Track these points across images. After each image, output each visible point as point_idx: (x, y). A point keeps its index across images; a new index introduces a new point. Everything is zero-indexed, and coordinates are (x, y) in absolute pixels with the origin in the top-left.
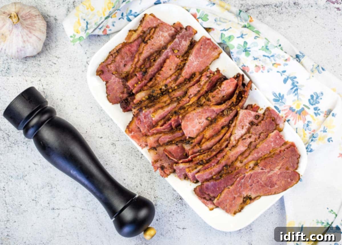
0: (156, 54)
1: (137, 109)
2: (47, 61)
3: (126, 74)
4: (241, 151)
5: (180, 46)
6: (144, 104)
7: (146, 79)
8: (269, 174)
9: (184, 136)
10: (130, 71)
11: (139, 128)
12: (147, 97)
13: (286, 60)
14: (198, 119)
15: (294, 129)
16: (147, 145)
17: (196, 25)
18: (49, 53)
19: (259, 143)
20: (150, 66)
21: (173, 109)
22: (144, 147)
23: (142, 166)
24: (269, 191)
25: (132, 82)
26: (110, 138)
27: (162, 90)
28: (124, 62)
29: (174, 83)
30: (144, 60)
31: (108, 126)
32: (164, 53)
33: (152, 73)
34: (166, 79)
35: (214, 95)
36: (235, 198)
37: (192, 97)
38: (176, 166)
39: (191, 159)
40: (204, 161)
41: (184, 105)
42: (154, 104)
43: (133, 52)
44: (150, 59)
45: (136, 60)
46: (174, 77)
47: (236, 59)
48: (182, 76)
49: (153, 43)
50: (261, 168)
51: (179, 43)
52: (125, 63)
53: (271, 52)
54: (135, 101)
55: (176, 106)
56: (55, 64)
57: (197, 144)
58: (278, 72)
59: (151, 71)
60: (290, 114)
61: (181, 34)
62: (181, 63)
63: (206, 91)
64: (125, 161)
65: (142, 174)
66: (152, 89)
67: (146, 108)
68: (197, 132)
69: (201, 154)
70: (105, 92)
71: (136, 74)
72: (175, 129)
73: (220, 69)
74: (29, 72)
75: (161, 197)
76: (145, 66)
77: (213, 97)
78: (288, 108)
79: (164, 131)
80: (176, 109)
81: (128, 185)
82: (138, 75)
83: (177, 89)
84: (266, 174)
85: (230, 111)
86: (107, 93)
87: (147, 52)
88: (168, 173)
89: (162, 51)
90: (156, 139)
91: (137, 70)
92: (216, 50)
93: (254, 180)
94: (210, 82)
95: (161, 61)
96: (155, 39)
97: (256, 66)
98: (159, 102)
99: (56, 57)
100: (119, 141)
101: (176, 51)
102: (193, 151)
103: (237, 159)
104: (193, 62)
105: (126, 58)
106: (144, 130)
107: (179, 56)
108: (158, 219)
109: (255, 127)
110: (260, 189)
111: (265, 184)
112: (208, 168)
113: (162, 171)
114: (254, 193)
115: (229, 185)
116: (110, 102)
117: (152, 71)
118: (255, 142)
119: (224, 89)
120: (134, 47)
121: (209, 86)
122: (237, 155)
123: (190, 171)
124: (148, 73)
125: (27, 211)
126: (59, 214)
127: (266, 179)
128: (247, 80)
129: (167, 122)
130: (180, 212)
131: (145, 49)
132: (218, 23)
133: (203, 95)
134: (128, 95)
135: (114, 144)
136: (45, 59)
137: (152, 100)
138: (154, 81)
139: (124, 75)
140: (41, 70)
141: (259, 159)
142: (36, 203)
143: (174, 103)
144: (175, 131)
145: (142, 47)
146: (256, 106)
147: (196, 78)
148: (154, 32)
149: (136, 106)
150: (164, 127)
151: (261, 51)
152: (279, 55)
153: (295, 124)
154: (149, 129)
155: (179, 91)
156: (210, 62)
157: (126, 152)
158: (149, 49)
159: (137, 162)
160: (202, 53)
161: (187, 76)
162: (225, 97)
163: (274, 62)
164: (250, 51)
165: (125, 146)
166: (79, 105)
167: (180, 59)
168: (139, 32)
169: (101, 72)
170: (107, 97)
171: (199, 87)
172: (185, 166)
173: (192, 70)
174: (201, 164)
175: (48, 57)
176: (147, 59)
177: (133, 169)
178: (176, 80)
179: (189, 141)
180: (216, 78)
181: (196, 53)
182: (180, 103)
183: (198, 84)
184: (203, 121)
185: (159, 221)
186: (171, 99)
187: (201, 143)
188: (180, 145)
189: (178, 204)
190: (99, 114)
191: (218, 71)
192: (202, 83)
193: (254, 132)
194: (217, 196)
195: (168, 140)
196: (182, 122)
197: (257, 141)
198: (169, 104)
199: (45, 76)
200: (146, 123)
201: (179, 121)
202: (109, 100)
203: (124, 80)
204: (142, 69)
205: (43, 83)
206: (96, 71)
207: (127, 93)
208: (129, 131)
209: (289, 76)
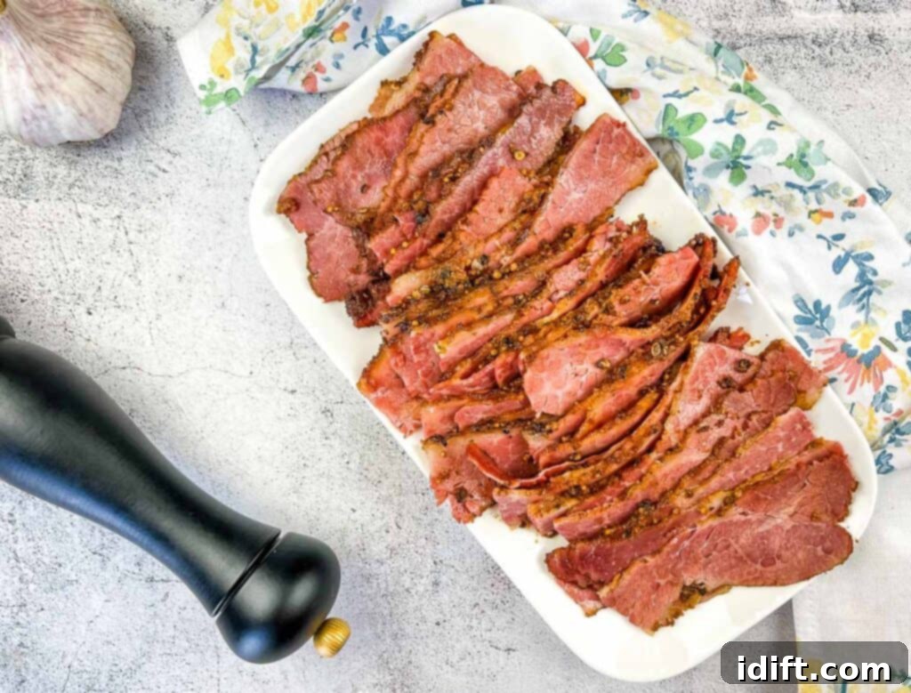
0: (459, 159)
1: (395, 323)
2: (140, 162)
3: (368, 216)
4: (691, 463)
5: (534, 141)
6: (415, 310)
7: (424, 236)
8: (762, 529)
9: (527, 410)
10: (379, 207)
11: (398, 377)
12: (426, 289)
13: (853, 203)
14: (572, 364)
15: (845, 404)
16: (418, 427)
17: (584, 79)
18: (147, 138)
19: (745, 441)
20: (440, 197)
21: (502, 329)
22: (411, 432)
23: (404, 476)
24: (757, 575)
25: (384, 240)
26: (317, 393)
27: (473, 273)
28: (363, 177)
29: (510, 252)
30: (423, 177)
31: (315, 361)
32: (484, 159)
33: (446, 217)
34: (486, 240)
35: (627, 298)
36: (658, 586)
37: (561, 299)
38: (499, 494)
39: (544, 478)
40: (584, 488)
41: (534, 321)
42: (448, 314)
43: (389, 148)
44: (440, 175)
45: (398, 173)
46: (508, 234)
47: (698, 189)
48: (535, 234)
49: (451, 123)
50: (740, 510)
51: (529, 129)
52: (366, 182)
53: (813, 174)
54: (389, 299)
55: (512, 323)
56: (164, 171)
57: (566, 435)
58: (820, 237)
59: (441, 211)
60: (840, 364)
61: (537, 103)
62: (533, 191)
63: (601, 282)
64: (358, 461)
65: (402, 499)
66: (441, 266)
67: (420, 324)
68: (569, 400)
69: (576, 468)
70: (305, 265)
71: (396, 216)
72: (505, 388)
73: (649, 218)
74: (89, 189)
75: (452, 562)
76: (423, 195)
77: (623, 302)
78: (838, 345)
79: (471, 390)
80: (512, 331)
81: (362, 525)
82: (401, 221)
83: (516, 271)
84: (754, 526)
85: (669, 345)
86: (309, 267)
87: (433, 151)
88: (474, 509)
89: (476, 152)
90: (447, 412)
91: (398, 207)
92: (639, 160)
93: (719, 541)
94: (615, 256)
95: (475, 183)
96: (459, 112)
97: (758, 215)
98: (460, 308)
99: (169, 151)
100: (344, 405)
101: (520, 156)
102: (552, 457)
103: (677, 485)
104: (568, 193)
105: (367, 166)
106: (412, 382)
107: (528, 172)
108: (441, 622)
109: (735, 394)
110: (731, 567)
111: (749, 555)
112: (591, 507)
113: (460, 505)
114: (715, 576)
115: (647, 554)
116: (319, 295)
117: (444, 212)
118: (733, 437)
119: (660, 279)
120: (394, 133)
121: (612, 268)
122: (679, 475)
123: (539, 512)
124: (431, 218)
125: (77, 581)
126: (167, 595)
127: (750, 541)
128: (725, 255)
129: (480, 367)
130: (501, 606)
131: (425, 140)
132: (658, 71)
133: (592, 295)
134: (371, 278)
135: (329, 411)
136: (136, 155)
137: (441, 298)
138: (449, 242)
139: (360, 218)
140: (124, 187)
141: (738, 486)
142: (103, 561)
143: (506, 314)
144: (503, 393)
145: (418, 135)
146: (740, 334)
147: (576, 240)
148: (457, 90)
149: (392, 316)
150: (471, 380)
151: (784, 168)
152: (836, 185)
153: (851, 390)
154: (427, 380)
155: (521, 279)
156: (618, 196)
157: (362, 434)
158: (439, 144)
159: (392, 464)
160: (596, 167)
161: (549, 235)
162: (657, 303)
163: (814, 206)
164: (748, 167)
165: (360, 418)
166: (232, 295)
167: (530, 180)
168: (410, 87)
169: (291, 205)
170: (310, 278)
171: (584, 270)
172: (525, 497)
173: (563, 217)
174: (572, 497)
175: (145, 150)
176: (430, 174)
177: (380, 482)
178: (514, 243)
179: (542, 425)
180: (634, 245)
181: (579, 166)
182: (522, 315)
183: (581, 259)
184: (587, 370)
185: (444, 628)
186: (497, 302)
187: (578, 436)
188: (514, 432)
189: (497, 584)
190: (290, 325)
191: (642, 223)
192: (592, 257)
193: (731, 409)
194: (611, 581)
195: (480, 416)
196: (525, 371)
197: (739, 435)
198: (490, 316)
199: (135, 204)
200: (420, 364)
201: (517, 367)
202: (313, 287)
203: (361, 234)
204: (416, 202)
205: (127, 226)
206: (277, 200)
207: (368, 271)
208: (368, 383)
209: (852, 251)
